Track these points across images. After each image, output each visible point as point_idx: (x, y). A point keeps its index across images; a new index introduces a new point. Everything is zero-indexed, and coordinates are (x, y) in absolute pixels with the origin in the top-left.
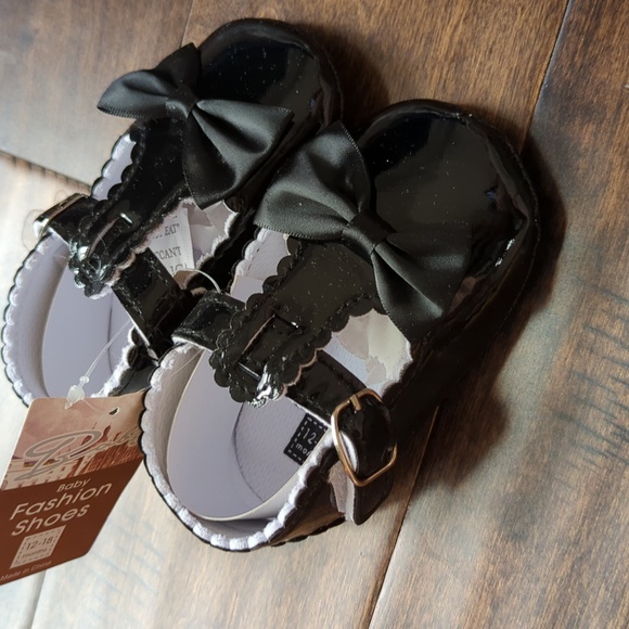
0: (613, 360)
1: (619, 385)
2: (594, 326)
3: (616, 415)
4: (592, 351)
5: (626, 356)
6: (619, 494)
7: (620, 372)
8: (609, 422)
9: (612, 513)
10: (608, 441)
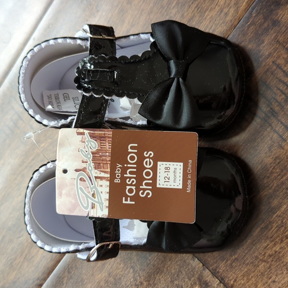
0: (280, 80)
1: (278, 91)
2: (277, 63)
3: (273, 104)
4: (272, 74)
5: (286, 80)
6: (262, 137)
7: (281, 87)
8: (268, 106)
9: (256, 144)
10: (265, 114)
